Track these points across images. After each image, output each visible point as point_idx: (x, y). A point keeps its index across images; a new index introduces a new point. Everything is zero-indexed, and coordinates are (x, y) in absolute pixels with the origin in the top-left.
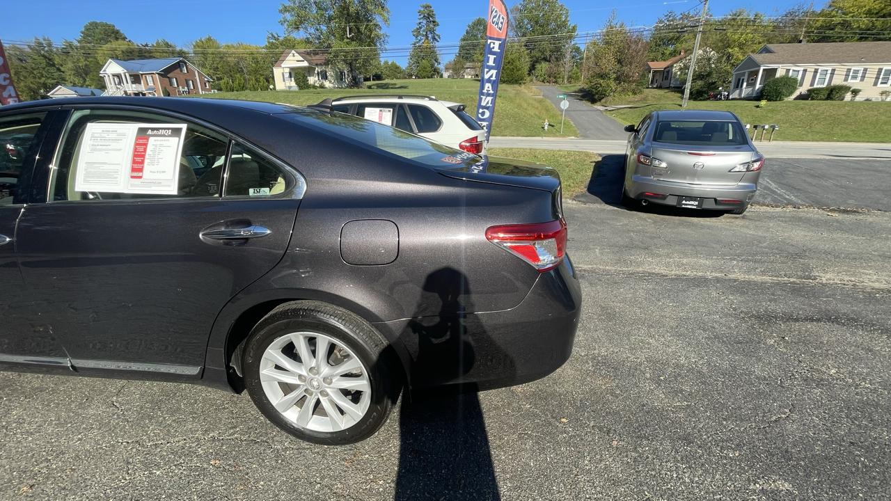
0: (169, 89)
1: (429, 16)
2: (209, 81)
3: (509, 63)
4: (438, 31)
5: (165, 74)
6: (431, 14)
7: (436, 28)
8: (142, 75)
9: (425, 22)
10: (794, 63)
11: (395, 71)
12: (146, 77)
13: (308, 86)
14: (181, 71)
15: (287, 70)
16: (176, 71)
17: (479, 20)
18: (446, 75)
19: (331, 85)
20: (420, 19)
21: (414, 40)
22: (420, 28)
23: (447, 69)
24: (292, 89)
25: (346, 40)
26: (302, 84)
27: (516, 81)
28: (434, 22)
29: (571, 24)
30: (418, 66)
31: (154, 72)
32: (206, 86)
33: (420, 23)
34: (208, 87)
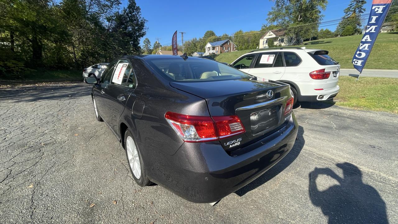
5: (222, 46)
8: (216, 47)
9: (355, 3)
11: (327, 34)
16: (226, 44)
19: (285, 45)
20: (351, 2)
21: (344, 15)
22: (351, 7)
24: (266, 48)
25: (297, 22)
26: (271, 45)
28: (362, 2)
30: (343, 29)
31: (219, 45)
34: (234, 49)
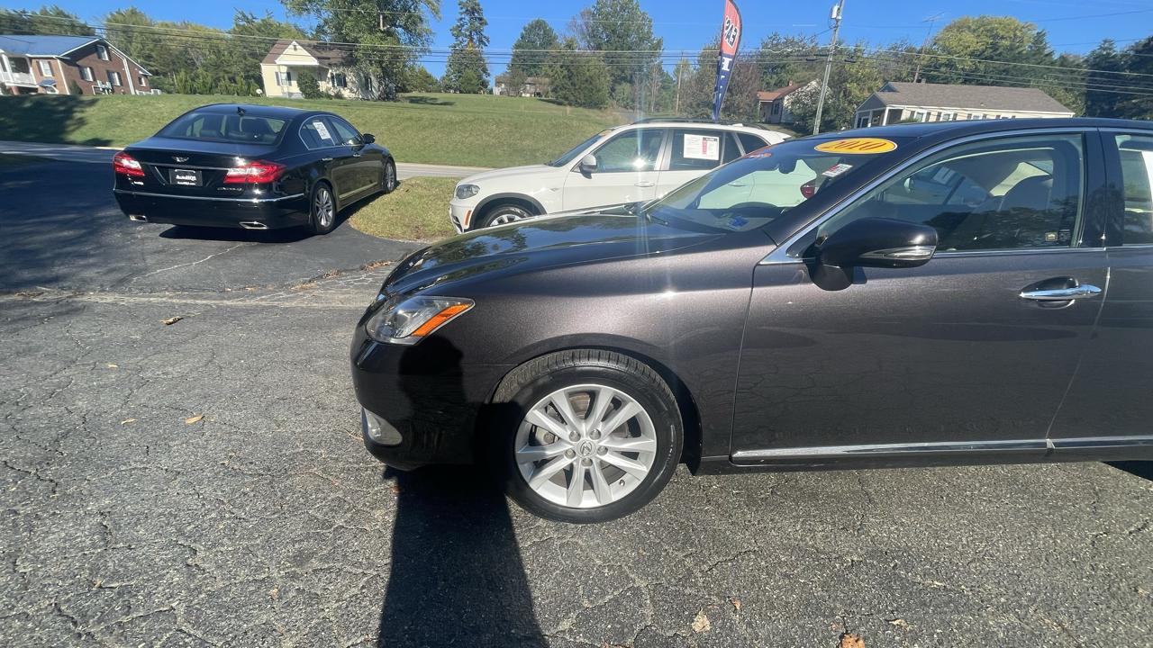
0: (80, 83)
1: (473, 11)
2: (146, 76)
3: (587, 81)
4: (486, 31)
5: (72, 60)
6: (476, 7)
7: (485, 27)
8: (31, 59)
9: (467, 18)
10: (919, 104)
12: (38, 63)
13: (319, 95)
14: (100, 57)
15: (284, 69)
16: (90, 57)
17: (538, 22)
18: (497, 91)
19: (353, 95)
20: (462, 14)
21: (453, 41)
22: (462, 25)
23: (498, 83)
24: (293, 97)
25: (379, 34)
26: (310, 89)
27: (596, 104)
28: (481, 19)
29: (655, 37)
30: (460, 77)
31: (54, 57)
32: (141, 83)
33: (461, 19)
34: (144, 85)
